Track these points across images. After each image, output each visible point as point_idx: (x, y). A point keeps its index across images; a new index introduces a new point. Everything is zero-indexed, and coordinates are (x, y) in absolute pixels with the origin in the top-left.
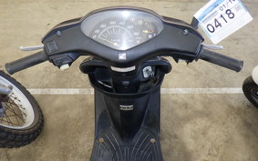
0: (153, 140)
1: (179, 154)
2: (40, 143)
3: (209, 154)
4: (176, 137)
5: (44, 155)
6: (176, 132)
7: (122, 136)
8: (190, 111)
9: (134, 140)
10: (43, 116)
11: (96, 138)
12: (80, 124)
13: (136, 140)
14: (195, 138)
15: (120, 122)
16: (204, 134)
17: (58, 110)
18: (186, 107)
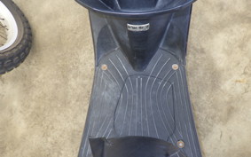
0: (175, 67)
1: (205, 74)
2: (33, 62)
3: (245, 73)
4: (202, 51)
5: (41, 76)
6: (204, 46)
7: (133, 63)
8: (226, 14)
9: (149, 67)
10: (30, 28)
11: (98, 65)
12: (78, 36)
13: (152, 66)
14: (229, 53)
15: (128, 45)
16: (242, 46)
17: (48, 17)
18: (222, 9)
